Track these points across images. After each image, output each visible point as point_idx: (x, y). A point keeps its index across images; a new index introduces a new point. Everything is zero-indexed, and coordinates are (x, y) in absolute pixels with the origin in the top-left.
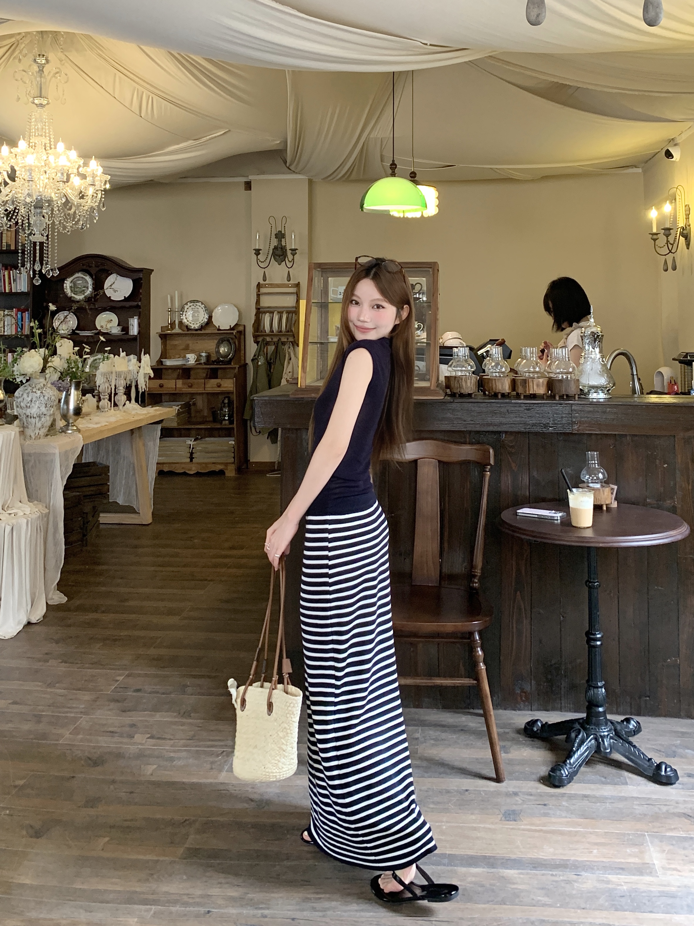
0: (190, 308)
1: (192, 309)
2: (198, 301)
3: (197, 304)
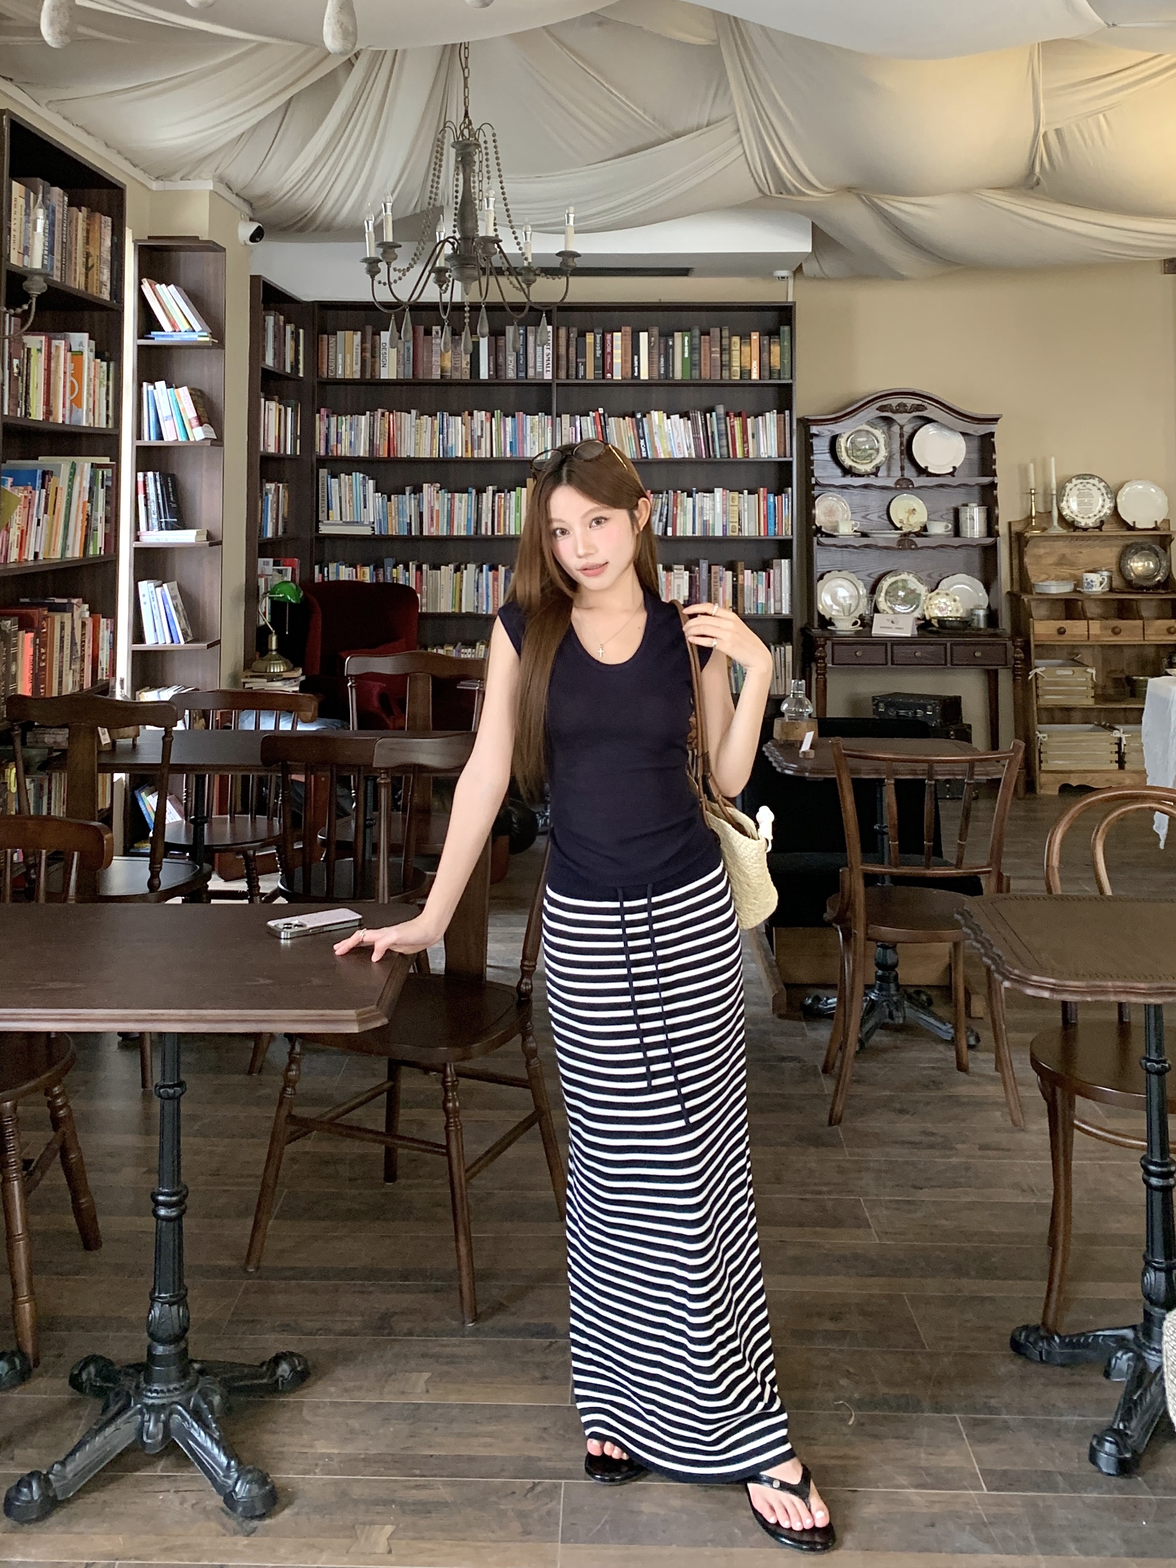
0: (1075, 489)
1: (1079, 489)
2: (1092, 476)
3: (1091, 481)
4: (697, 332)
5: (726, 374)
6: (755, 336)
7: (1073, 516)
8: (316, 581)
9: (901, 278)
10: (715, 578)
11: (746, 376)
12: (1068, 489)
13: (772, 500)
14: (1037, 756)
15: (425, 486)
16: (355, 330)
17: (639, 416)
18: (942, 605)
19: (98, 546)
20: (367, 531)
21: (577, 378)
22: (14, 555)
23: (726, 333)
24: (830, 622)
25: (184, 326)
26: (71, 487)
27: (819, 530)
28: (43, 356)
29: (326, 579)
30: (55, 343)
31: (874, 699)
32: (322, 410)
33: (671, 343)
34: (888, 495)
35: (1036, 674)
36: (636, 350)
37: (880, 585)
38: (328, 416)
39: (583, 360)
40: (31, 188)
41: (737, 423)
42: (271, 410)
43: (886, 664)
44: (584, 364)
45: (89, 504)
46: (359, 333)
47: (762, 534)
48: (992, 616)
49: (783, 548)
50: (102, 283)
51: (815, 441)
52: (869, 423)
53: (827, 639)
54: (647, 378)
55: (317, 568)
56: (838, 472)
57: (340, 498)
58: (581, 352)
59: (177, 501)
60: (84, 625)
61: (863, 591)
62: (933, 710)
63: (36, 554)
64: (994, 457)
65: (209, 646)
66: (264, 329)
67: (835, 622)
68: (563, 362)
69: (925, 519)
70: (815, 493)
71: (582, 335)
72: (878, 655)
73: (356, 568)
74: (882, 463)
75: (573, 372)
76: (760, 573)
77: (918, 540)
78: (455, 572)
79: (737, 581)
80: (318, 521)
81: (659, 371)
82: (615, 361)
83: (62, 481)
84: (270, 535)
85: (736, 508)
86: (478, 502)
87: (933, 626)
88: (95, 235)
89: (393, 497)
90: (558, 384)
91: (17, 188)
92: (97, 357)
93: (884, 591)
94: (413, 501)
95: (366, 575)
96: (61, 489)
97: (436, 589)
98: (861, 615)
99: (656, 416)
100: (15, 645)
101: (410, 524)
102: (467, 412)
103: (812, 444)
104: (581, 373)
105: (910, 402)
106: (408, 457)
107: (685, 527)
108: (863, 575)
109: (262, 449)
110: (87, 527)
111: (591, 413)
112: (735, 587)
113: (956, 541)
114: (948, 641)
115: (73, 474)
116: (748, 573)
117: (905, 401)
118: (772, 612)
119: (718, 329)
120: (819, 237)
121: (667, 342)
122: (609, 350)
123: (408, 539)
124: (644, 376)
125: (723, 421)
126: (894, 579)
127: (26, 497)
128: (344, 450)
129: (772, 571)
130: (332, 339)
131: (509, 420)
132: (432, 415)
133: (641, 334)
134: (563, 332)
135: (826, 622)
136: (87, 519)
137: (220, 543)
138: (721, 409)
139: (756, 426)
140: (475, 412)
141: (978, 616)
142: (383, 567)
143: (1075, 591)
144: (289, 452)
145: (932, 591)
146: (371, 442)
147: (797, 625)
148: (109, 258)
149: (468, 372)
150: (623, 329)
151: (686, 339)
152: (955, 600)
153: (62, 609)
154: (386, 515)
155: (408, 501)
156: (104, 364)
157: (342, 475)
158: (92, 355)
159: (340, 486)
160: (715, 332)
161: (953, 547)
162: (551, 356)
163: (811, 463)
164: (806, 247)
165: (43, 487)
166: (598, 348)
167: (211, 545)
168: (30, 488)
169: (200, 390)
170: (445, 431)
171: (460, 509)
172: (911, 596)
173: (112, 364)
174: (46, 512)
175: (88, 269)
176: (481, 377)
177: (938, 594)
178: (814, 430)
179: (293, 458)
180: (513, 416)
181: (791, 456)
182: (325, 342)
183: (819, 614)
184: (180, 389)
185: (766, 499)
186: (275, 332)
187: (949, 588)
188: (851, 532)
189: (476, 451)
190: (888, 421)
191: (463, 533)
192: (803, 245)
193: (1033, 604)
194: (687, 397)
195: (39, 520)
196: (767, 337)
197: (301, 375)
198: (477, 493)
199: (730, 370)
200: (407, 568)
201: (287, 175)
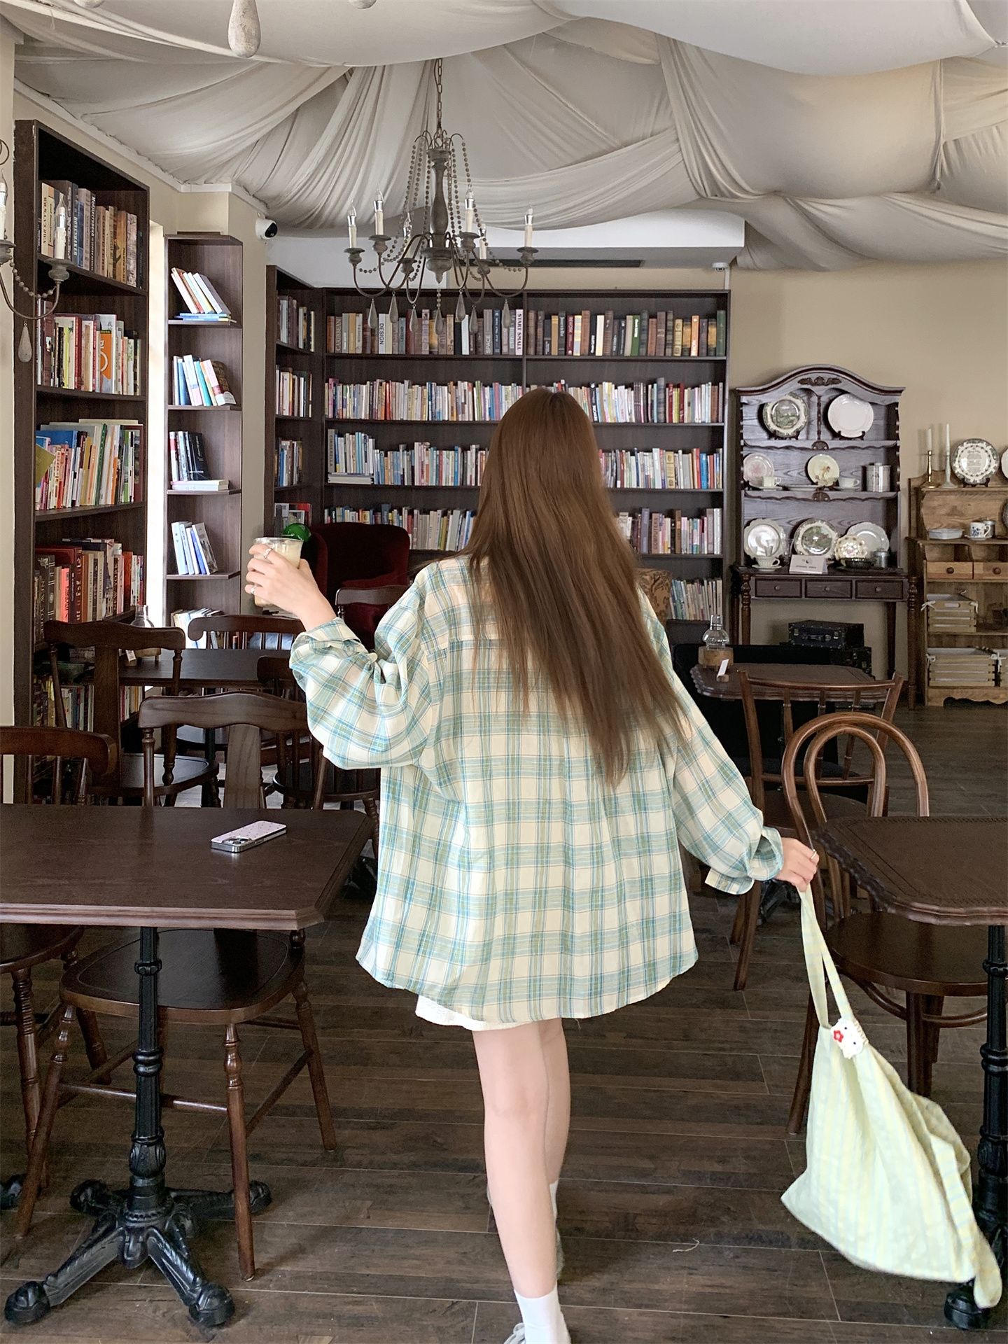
0: (966, 451)
1: (969, 452)
2: (980, 440)
3: (979, 444)
4: (645, 316)
5: (669, 351)
6: (695, 319)
7: (964, 474)
8: (326, 522)
9: (819, 269)
10: (655, 523)
11: (686, 354)
12: (960, 452)
13: (704, 458)
14: (926, 674)
15: (416, 444)
16: (358, 313)
17: (593, 386)
18: (850, 548)
19: (127, 496)
20: (368, 481)
21: (543, 354)
22: (53, 503)
23: (670, 316)
24: (755, 561)
25: (207, 308)
26: (103, 446)
27: (746, 484)
28: (73, 335)
29: (334, 521)
30: (85, 323)
31: (790, 625)
32: (330, 380)
33: (623, 325)
34: (807, 455)
35: (928, 606)
36: (593, 331)
37: (797, 531)
38: (335, 385)
39: (549, 339)
40: (58, 189)
41: (675, 393)
42: (286, 381)
43: (801, 597)
44: (550, 342)
45: (119, 460)
46: (361, 315)
47: (696, 487)
48: (892, 558)
49: (716, 499)
50: (129, 272)
51: (744, 409)
52: (792, 394)
53: (751, 575)
54: (601, 354)
55: (326, 511)
56: (765, 435)
57: (345, 453)
58: (547, 333)
59: (203, 455)
60: (116, 561)
61: (783, 536)
62: (840, 635)
63: (73, 502)
64: (897, 423)
65: (230, 577)
66: (279, 312)
67: (759, 562)
68: (532, 341)
69: (838, 476)
70: (744, 453)
71: (548, 317)
72: (794, 588)
73: (358, 512)
74: (802, 428)
75: (540, 348)
76: (695, 520)
77: (831, 494)
78: (443, 516)
79: (675, 526)
80: (327, 473)
81: (612, 347)
82: (575, 340)
83: (96, 440)
84: (285, 484)
85: (672, 466)
86: (464, 458)
87: (842, 565)
88: (121, 230)
89: (389, 453)
90: (527, 360)
91: (46, 189)
92: (125, 336)
93: (801, 536)
94: (405, 457)
95: (367, 518)
96: (95, 447)
97: (425, 531)
98: (781, 556)
99: (607, 386)
100: (53, 579)
101: (403, 476)
102: (452, 383)
103: (742, 411)
104: (547, 350)
105: (827, 376)
106: (402, 420)
107: (630, 481)
108: (784, 522)
109: (277, 413)
110: (117, 480)
111: (555, 384)
112: (673, 531)
113: (864, 495)
114: (854, 578)
115: (105, 435)
116: (684, 519)
117: (821, 375)
118: (706, 552)
119: (664, 313)
120: (750, 232)
121: (620, 324)
122: (571, 331)
123: (402, 488)
124: (599, 352)
125: (662, 391)
126: (809, 526)
127: (63, 454)
128: (348, 414)
129: (705, 518)
130: (338, 320)
131: (487, 389)
132: (422, 384)
133: (599, 317)
134: (532, 315)
135: (751, 561)
136: (118, 473)
137: (240, 491)
138: (662, 382)
139: (692, 396)
140: (459, 382)
141: (881, 557)
142: (381, 511)
143: (963, 537)
144: (302, 415)
145: (842, 536)
146: (371, 407)
147: (727, 563)
148: (135, 250)
149: (452, 348)
150: (583, 312)
151: (637, 321)
152: (861, 544)
153: (96, 547)
154: (383, 468)
155: (402, 457)
156: (132, 341)
157: (347, 434)
158: (120, 333)
159: (345, 443)
160: (662, 315)
161: (860, 499)
162: (522, 335)
163: (742, 427)
164: (740, 243)
165: (78, 445)
166: (562, 329)
167: (230, 493)
168: (67, 446)
169: (222, 364)
170: (434, 398)
171: (448, 463)
172: (823, 540)
173: (139, 341)
174: (81, 466)
175: (115, 260)
176: (463, 353)
177: (846, 539)
178: (744, 399)
179: (306, 420)
180: (491, 386)
181: (723, 421)
182: (333, 323)
183: (745, 554)
184: (205, 362)
185: (699, 458)
186: (288, 314)
187: (856, 534)
188: (774, 486)
189: (460, 416)
190: (809, 392)
191: (451, 484)
192: (736, 240)
193: (927, 547)
194: (634, 370)
195: (75, 474)
196: (706, 320)
197: (312, 350)
198: (463, 451)
199: (673, 348)
200: (400, 513)
201: (294, 179)
